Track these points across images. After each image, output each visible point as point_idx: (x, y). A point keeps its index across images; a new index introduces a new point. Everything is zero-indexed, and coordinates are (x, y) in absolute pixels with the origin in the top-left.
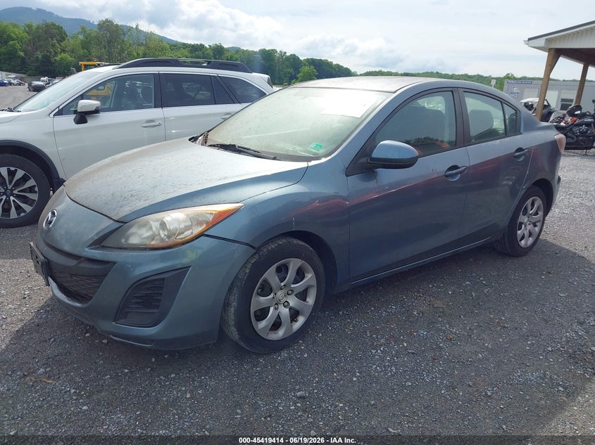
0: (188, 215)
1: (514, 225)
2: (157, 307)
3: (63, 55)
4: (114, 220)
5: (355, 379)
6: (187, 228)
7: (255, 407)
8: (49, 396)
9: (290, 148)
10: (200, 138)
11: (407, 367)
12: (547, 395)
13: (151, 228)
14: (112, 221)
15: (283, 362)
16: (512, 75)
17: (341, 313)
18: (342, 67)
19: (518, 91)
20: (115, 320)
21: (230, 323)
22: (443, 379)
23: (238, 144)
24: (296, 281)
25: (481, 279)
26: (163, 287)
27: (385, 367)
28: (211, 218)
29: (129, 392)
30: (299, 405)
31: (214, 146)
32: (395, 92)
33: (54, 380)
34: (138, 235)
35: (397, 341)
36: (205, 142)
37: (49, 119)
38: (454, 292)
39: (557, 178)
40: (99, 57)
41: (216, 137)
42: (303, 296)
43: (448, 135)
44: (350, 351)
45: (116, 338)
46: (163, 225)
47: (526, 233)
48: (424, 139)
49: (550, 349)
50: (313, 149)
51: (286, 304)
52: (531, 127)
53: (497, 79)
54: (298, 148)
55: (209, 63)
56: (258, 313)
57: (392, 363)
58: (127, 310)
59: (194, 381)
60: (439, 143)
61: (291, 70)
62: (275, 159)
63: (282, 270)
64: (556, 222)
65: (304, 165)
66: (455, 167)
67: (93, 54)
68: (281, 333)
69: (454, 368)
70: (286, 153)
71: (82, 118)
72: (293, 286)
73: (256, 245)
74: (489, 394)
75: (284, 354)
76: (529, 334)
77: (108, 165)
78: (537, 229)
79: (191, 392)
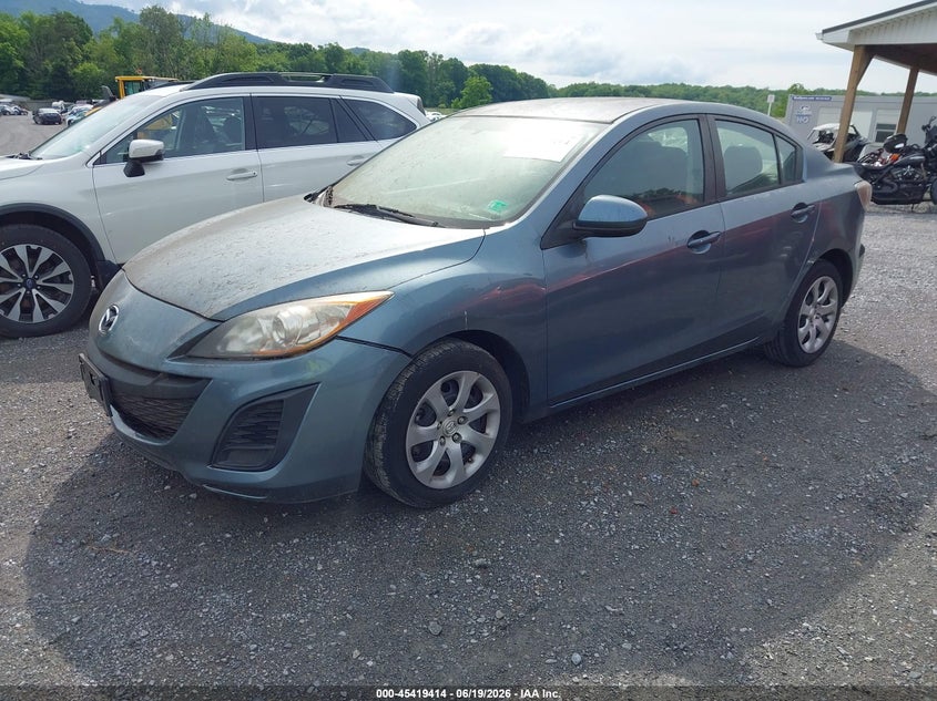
0: (313, 310)
1: (793, 319)
2: (274, 441)
3: (86, 65)
4: (205, 318)
5: (557, 541)
6: (313, 328)
7: (416, 580)
8: (120, 571)
9: (458, 209)
10: (320, 196)
11: (632, 524)
12: (833, 559)
13: (260, 330)
14: (202, 320)
15: (454, 520)
16: (802, 87)
17: (536, 451)
18: (531, 77)
19: (810, 113)
20: (212, 462)
21: (376, 464)
22: (683, 540)
23: (380, 203)
24: (470, 404)
25: (744, 399)
26: (280, 413)
27: (600, 525)
28: (347, 313)
29: (235, 565)
30: (478, 577)
31: (343, 207)
32: (612, 122)
33: (125, 549)
34: (241, 340)
35: (619, 489)
36: (329, 202)
37: (88, 170)
38: (703, 418)
39: (858, 247)
40: (145, 68)
41: (345, 194)
42: (480, 425)
43: (692, 186)
44: (550, 503)
45: (213, 489)
46: (278, 324)
47: (812, 331)
48: (658, 192)
49: (840, 496)
50: (491, 209)
51: (456, 437)
52: (817, 171)
53: (778, 94)
54: (469, 209)
55: (327, 78)
56: (417, 450)
57: (611, 519)
58: (228, 447)
59: (326, 547)
60: (679, 196)
61: (450, 84)
62: (435, 225)
63: (450, 389)
64: (860, 314)
65: (478, 233)
66: (702, 234)
67: (135, 63)
68: (449, 479)
69: (701, 524)
70: (452, 216)
71: (136, 167)
72: (465, 411)
73: (413, 353)
74: (750, 558)
75: (455, 509)
76: (811, 476)
77: (186, 239)
78: (828, 325)
79: (324, 562)
